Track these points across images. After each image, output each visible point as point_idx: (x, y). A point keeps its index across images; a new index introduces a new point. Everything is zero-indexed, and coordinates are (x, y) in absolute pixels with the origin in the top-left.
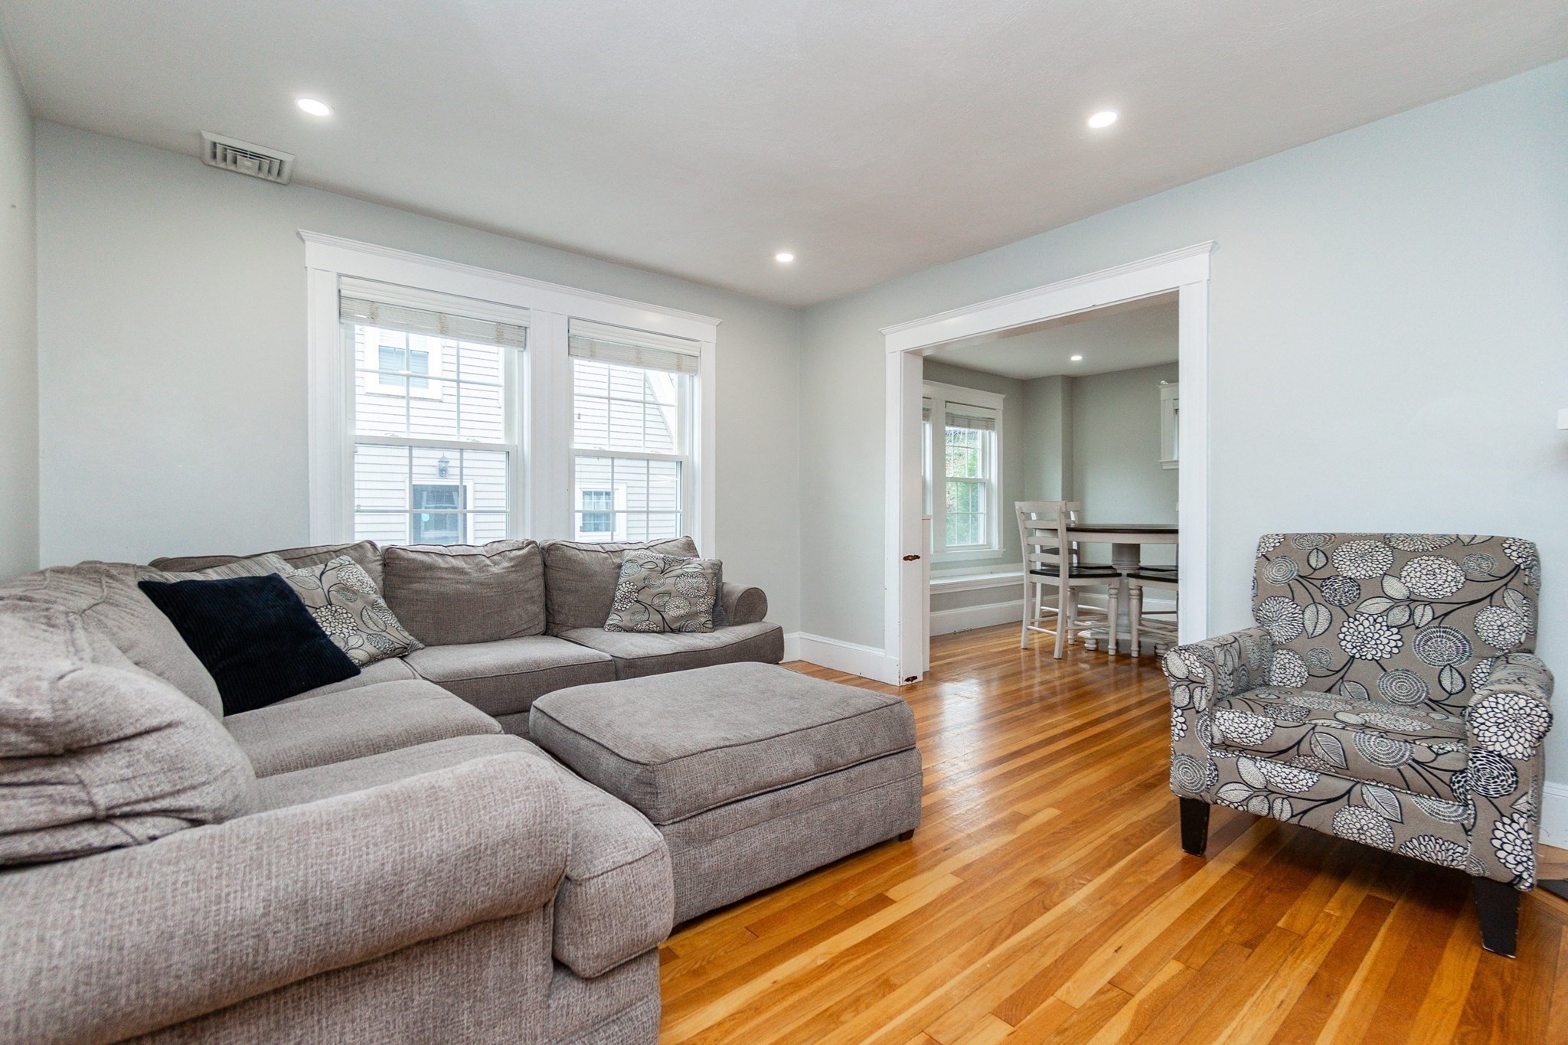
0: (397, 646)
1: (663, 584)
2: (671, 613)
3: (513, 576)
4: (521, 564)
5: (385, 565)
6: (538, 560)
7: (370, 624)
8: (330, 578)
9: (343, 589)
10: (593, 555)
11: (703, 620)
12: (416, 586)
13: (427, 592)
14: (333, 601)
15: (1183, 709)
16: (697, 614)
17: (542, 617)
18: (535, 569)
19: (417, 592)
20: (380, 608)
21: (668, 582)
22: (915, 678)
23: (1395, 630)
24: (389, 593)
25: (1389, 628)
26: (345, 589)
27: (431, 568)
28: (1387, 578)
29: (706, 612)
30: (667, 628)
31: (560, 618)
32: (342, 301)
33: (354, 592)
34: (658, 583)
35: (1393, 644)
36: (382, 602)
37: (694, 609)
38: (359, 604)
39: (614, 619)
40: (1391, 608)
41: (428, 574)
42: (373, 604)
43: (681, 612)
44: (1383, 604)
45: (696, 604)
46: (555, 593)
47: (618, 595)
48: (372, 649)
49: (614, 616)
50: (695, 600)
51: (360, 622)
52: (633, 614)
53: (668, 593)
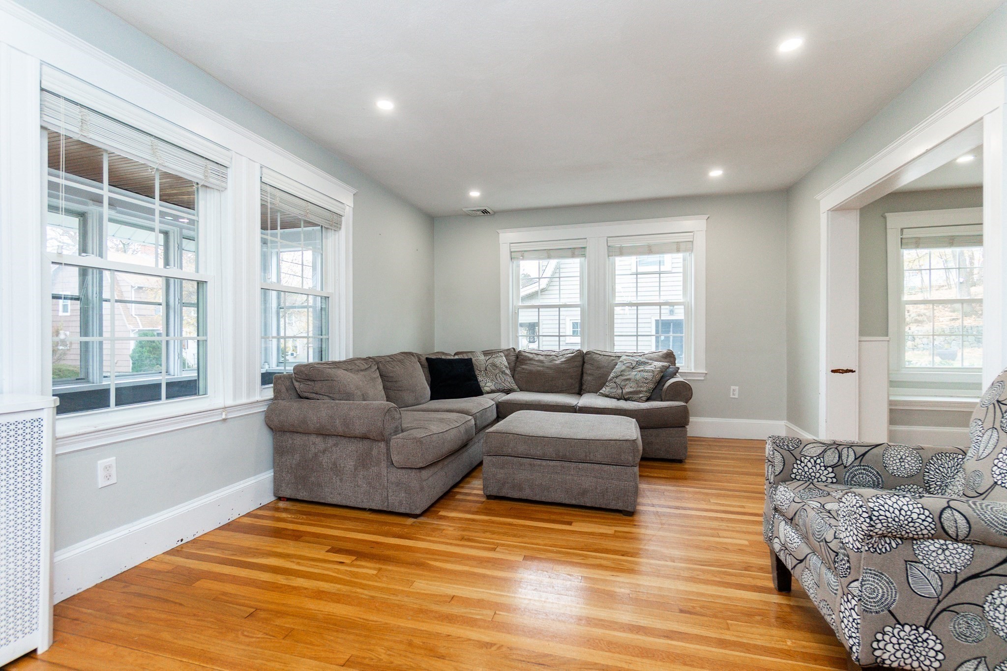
1: (629, 375)
2: (627, 390)
3: (563, 365)
4: (570, 360)
5: (517, 358)
6: (580, 359)
7: (499, 379)
8: (490, 361)
10: (607, 357)
11: (641, 395)
12: (523, 366)
13: (526, 369)
14: (488, 369)
16: (640, 392)
17: (575, 385)
18: (576, 363)
19: (523, 369)
20: (506, 374)
21: (633, 374)
24: (513, 370)
26: (494, 365)
27: (531, 359)
29: (646, 392)
30: (623, 398)
31: (584, 387)
33: (497, 367)
34: (628, 373)
36: (508, 372)
37: (639, 389)
38: (497, 371)
39: (603, 391)
41: (529, 362)
42: (503, 372)
43: (631, 390)
45: (641, 387)
46: (585, 375)
47: (609, 378)
48: (493, 388)
49: (604, 389)
50: (641, 384)
51: (494, 378)
52: (611, 388)
53: (629, 379)
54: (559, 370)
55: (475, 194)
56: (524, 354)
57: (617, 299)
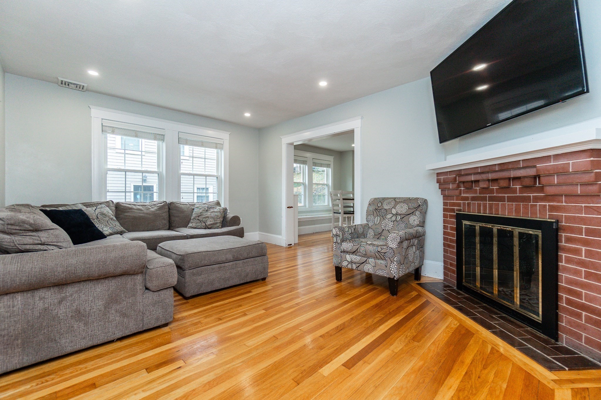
0: (119, 231)
1: (207, 214)
2: (208, 223)
3: (158, 212)
4: (161, 208)
5: (116, 208)
6: (167, 207)
7: (111, 224)
8: (98, 211)
9: (102, 214)
10: (185, 206)
11: (218, 225)
12: (126, 214)
13: (129, 216)
14: (99, 217)
15: (335, 243)
16: (217, 223)
17: (168, 224)
18: (165, 210)
19: (126, 216)
20: (114, 220)
21: (208, 214)
22: (291, 244)
23: (392, 222)
24: (117, 216)
25: (391, 221)
26: (103, 214)
27: (131, 209)
28: (393, 209)
29: (220, 223)
30: (207, 228)
31: (173, 225)
32: (103, 127)
33: (105, 215)
34: (205, 214)
35: (392, 226)
36: (115, 218)
37: (216, 222)
38: (107, 219)
39: (190, 225)
40: (392, 216)
41: (130, 211)
42: (112, 219)
43: (211, 223)
44: (391, 215)
45: (216, 220)
47: (192, 218)
48: (111, 231)
50: (216, 219)
51: (107, 224)
52: (196, 223)
53: (208, 217)
54: (155, 215)
56: (123, 205)
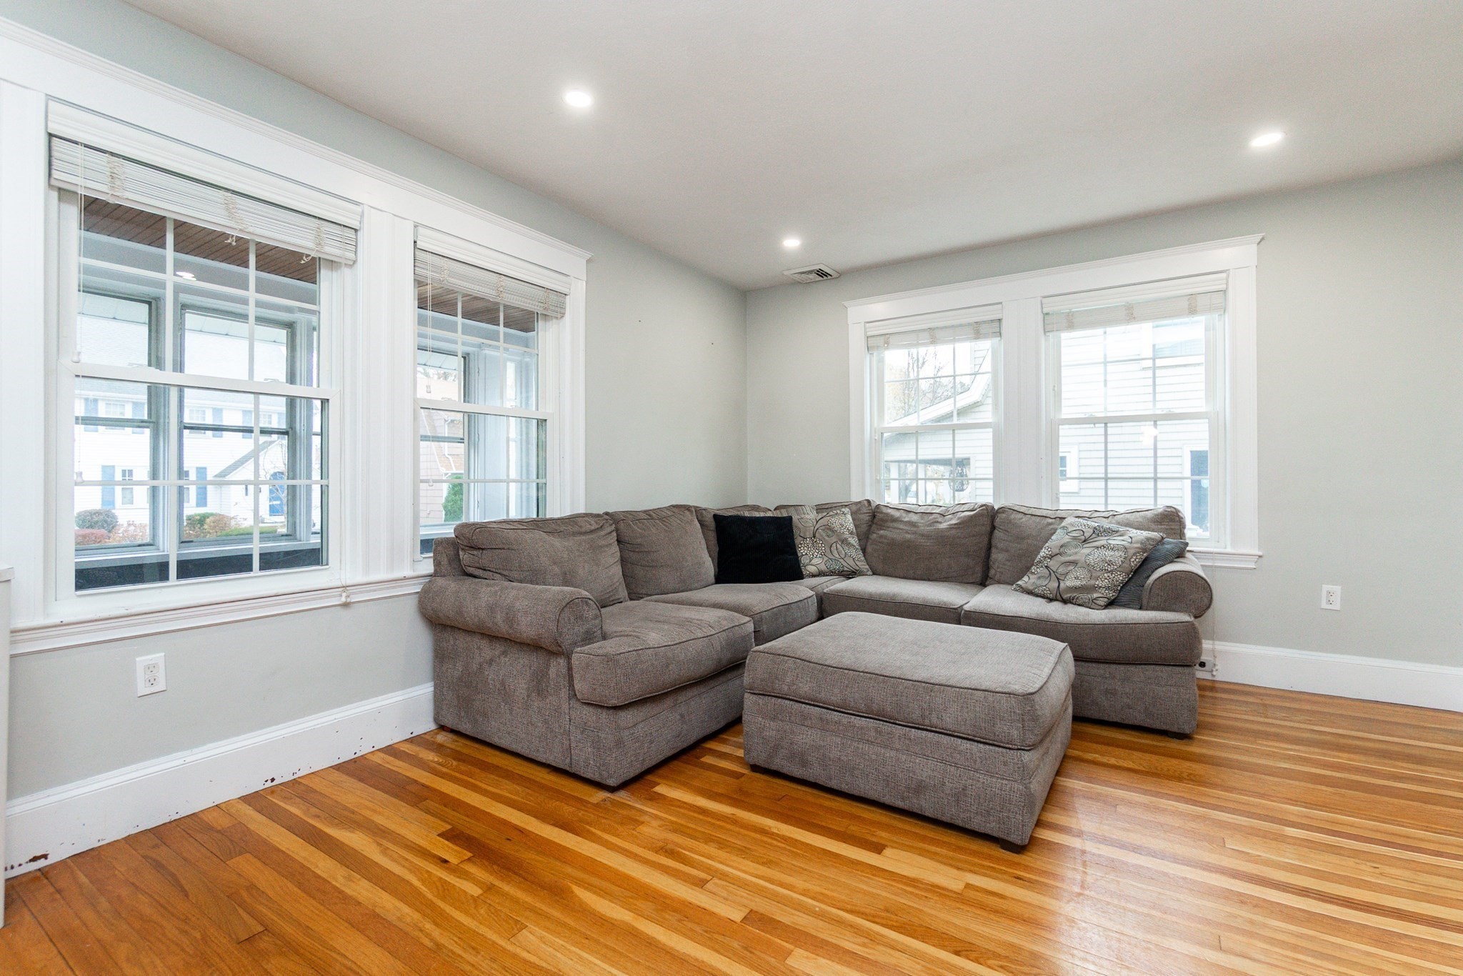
0: (846, 569)
2: (1069, 582)
3: (953, 532)
4: (967, 523)
5: (874, 516)
6: (987, 521)
7: (835, 553)
8: (824, 522)
9: (828, 529)
10: (1038, 519)
11: (1095, 595)
12: (882, 532)
13: (885, 537)
14: (817, 535)
16: (1094, 588)
19: (881, 537)
20: (849, 544)
21: (1084, 553)
26: (829, 529)
27: (895, 520)
29: (1108, 588)
30: (1059, 597)
31: (992, 572)
33: (834, 532)
34: (1074, 551)
36: (854, 541)
37: (1092, 582)
38: (834, 539)
39: (1025, 581)
41: (891, 525)
42: (845, 542)
43: (1078, 583)
45: (1098, 578)
46: (993, 550)
47: (1037, 559)
48: (823, 567)
49: (1026, 578)
50: (1099, 574)
51: (828, 550)
52: (1039, 578)
53: (1074, 563)
54: (945, 541)
55: (792, 243)
56: (885, 510)
57: (1064, 410)
